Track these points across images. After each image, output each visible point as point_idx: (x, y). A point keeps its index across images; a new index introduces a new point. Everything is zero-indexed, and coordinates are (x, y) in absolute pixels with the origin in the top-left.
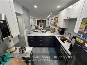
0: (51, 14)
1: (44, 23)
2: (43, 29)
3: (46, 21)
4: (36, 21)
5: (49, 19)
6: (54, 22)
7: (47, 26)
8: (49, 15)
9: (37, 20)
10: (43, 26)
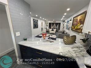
0: (68, 9)
1: (58, 26)
2: (54, 33)
3: (60, 23)
4: (48, 24)
5: (64, 21)
6: (73, 25)
7: (61, 29)
8: (65, 14)
9: (49, 22)
10: (55, 30)
